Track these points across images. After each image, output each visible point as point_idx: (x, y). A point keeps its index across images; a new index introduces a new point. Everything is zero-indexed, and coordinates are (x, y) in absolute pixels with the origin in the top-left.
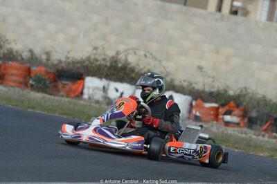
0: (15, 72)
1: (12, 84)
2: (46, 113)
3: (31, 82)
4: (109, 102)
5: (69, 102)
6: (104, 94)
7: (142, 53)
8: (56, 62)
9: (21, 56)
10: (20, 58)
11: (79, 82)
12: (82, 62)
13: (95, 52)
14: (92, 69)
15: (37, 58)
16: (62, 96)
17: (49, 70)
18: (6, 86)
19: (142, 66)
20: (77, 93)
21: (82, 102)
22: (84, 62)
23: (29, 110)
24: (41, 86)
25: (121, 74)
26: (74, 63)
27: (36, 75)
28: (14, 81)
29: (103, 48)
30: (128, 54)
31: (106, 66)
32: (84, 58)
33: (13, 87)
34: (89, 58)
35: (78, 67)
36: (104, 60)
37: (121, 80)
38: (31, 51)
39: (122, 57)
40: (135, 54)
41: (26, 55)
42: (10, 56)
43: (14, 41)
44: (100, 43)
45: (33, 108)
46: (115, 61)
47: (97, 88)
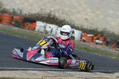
0: (6, 18)
1: (5, 23)
2: (20, 37)
3: (13, 23)
4: (47, 32)
5: (30, 32)
6: (45, 29)
7: (61, 12)
8: (24, 15)
9: (9, 11)
10: (8, 12)
11: (34, 23)
12: (35, 15)
13: (41, 11)
14: (39, 18)
15: (16, 13)
16: (27, 29)
17: (21, 18)
18: (2, 24)
19: (61, 18)
20: (33, 28)
21: (35, 32)
23: (13, 35)
24: (18, 25)
25: (52, 21)
26: (32, 15)
27: (15, 20)
28: (6, 22)
29: (45, 9)
31: (46, 17)
32: (36, 13)
33: (5, 24)
34: (38, 13)
35: (34, 17)
36: (45, 14)
37: (52, 23)
38: (14, 9)
39: (53, 13)
40: (58, 12)
41: (11, 11)
42: (5, 11)
43: (7, 5)
44: (43, 7)
45: (15, 34)
46: (49, 15)
47: (42, 26)
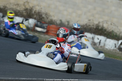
0: (53, 29)
1: (52, 35)
4: (95, 44)
6: (93, 41)
7: (109, 23)
9: (56, 22)
10: (55, 23)
13: (89, 22)
14: (87, 29)
15: (63, 24)
18: (49, 36)
19: (109, 29)
22: (84, 26)
25: (100, 32)
28: (53, 34)
29: (93, 20)
30: (104, 23)
31: (94, 28)
32: (84, 24)
34: (86, 24)
36: (93, 25)
37: (100, 34)
38: (61, 20)
39: (101, 24)
40: (107, 23)
41: (58, 22)
42: (51, 22)
43: (53, 16)
44: (91, 18)
46: (98, 26)
47: (90, 38)
